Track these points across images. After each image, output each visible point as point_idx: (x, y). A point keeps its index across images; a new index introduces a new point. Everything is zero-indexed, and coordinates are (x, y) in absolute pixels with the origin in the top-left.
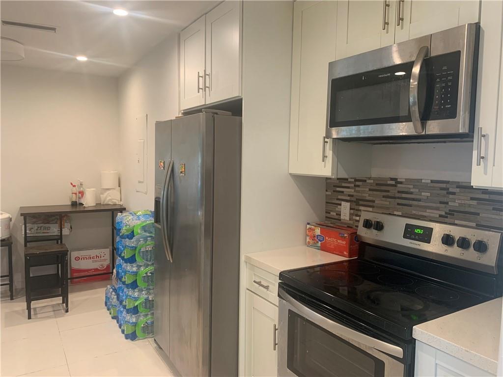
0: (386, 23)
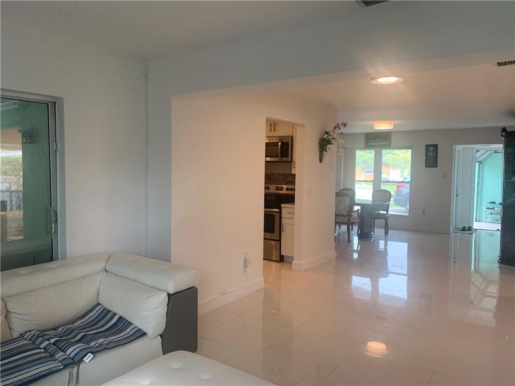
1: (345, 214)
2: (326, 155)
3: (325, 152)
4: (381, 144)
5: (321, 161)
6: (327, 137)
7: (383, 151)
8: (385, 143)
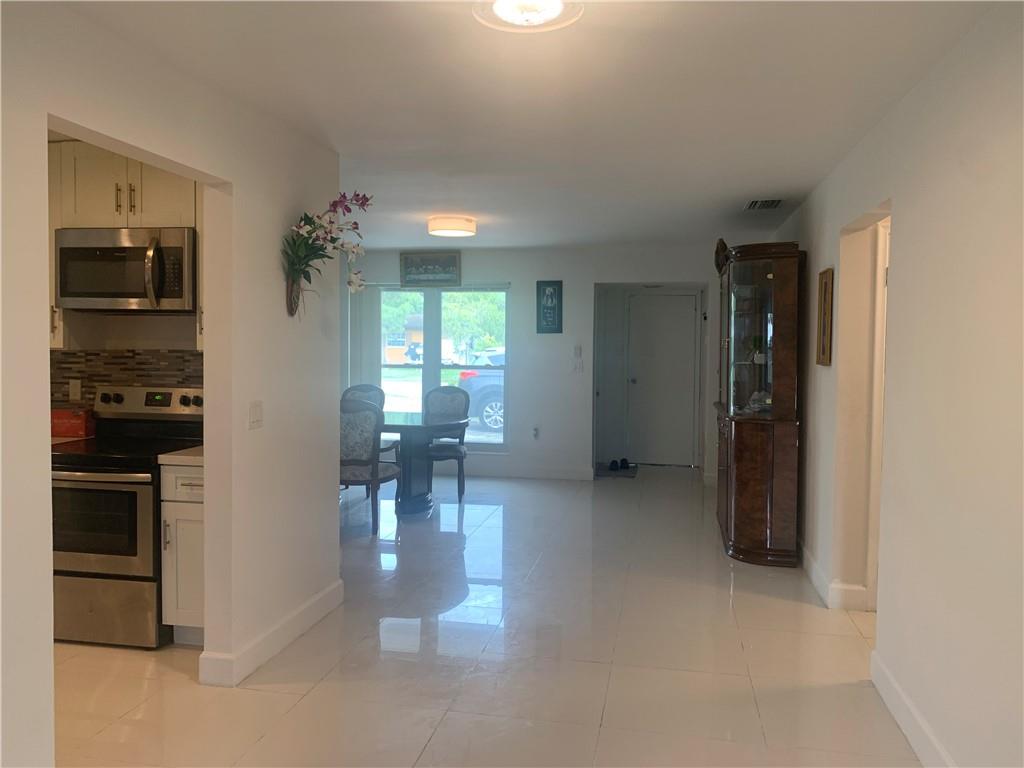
0: (119, 206)
1: (365, 457)
2: (309, 293)
3: (303, 282)
4: (438, 277)
5: (292, 309)
6: (309, 233)
7: (444, 294)
8: (447, 276)
